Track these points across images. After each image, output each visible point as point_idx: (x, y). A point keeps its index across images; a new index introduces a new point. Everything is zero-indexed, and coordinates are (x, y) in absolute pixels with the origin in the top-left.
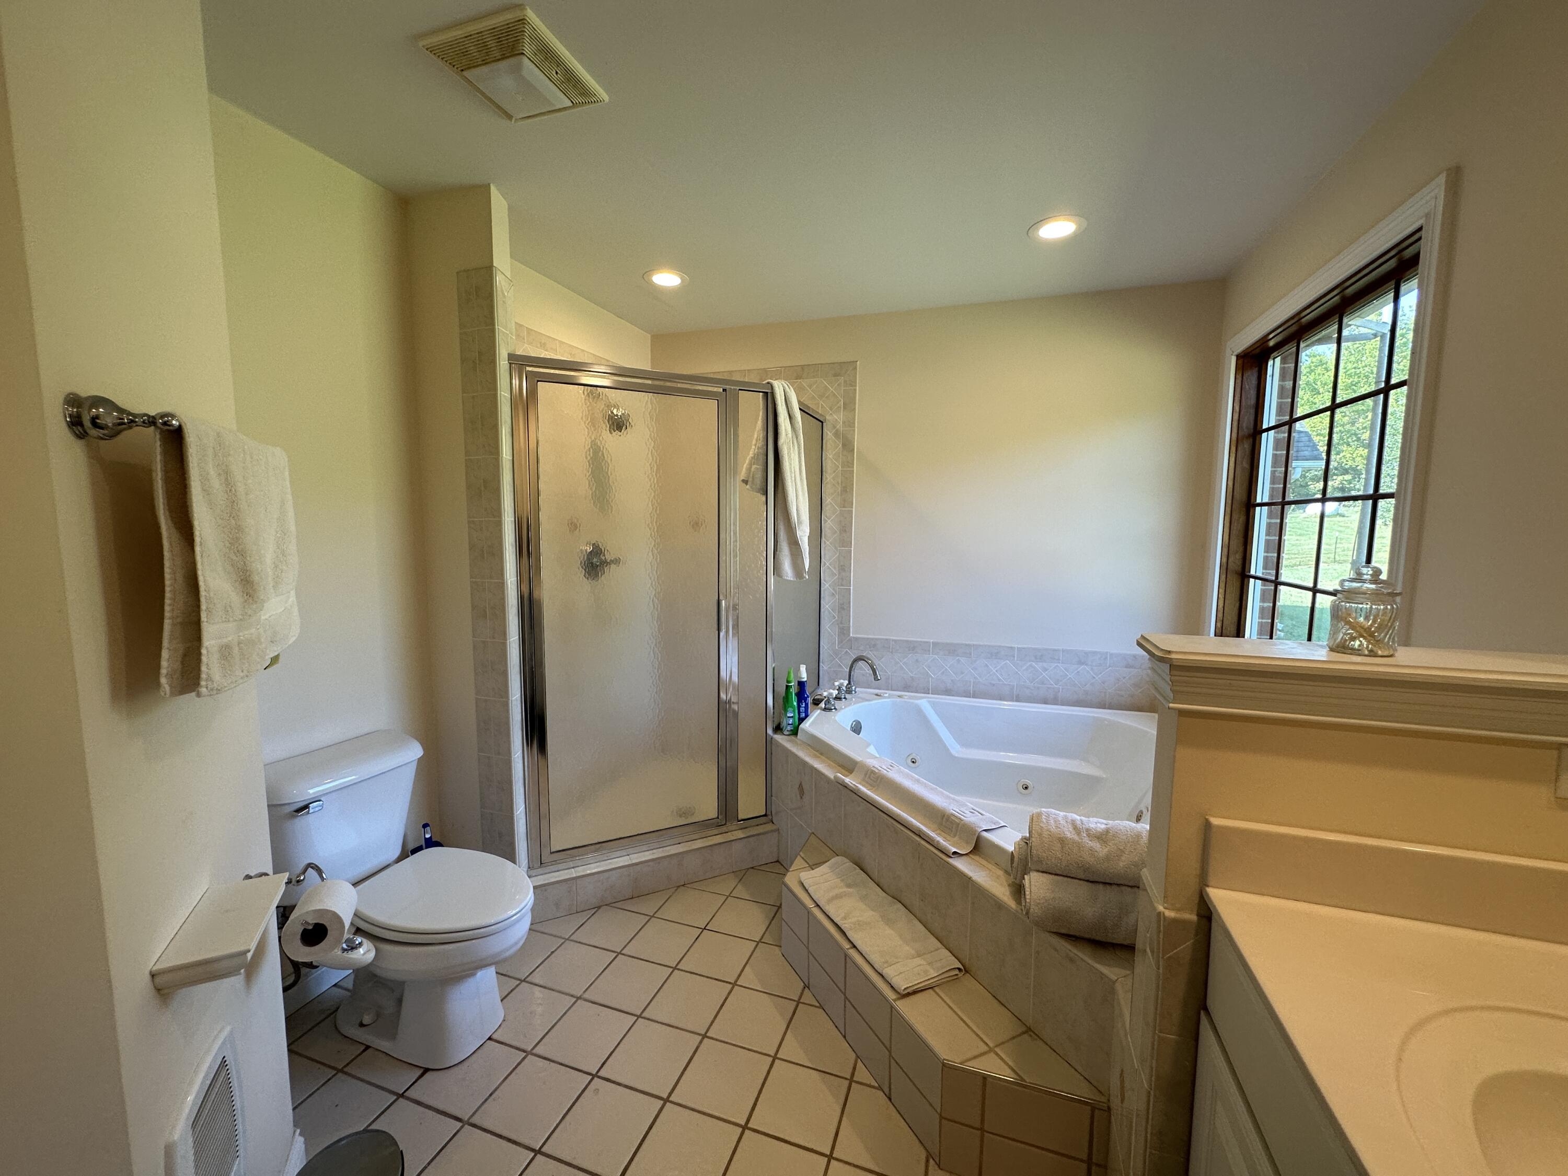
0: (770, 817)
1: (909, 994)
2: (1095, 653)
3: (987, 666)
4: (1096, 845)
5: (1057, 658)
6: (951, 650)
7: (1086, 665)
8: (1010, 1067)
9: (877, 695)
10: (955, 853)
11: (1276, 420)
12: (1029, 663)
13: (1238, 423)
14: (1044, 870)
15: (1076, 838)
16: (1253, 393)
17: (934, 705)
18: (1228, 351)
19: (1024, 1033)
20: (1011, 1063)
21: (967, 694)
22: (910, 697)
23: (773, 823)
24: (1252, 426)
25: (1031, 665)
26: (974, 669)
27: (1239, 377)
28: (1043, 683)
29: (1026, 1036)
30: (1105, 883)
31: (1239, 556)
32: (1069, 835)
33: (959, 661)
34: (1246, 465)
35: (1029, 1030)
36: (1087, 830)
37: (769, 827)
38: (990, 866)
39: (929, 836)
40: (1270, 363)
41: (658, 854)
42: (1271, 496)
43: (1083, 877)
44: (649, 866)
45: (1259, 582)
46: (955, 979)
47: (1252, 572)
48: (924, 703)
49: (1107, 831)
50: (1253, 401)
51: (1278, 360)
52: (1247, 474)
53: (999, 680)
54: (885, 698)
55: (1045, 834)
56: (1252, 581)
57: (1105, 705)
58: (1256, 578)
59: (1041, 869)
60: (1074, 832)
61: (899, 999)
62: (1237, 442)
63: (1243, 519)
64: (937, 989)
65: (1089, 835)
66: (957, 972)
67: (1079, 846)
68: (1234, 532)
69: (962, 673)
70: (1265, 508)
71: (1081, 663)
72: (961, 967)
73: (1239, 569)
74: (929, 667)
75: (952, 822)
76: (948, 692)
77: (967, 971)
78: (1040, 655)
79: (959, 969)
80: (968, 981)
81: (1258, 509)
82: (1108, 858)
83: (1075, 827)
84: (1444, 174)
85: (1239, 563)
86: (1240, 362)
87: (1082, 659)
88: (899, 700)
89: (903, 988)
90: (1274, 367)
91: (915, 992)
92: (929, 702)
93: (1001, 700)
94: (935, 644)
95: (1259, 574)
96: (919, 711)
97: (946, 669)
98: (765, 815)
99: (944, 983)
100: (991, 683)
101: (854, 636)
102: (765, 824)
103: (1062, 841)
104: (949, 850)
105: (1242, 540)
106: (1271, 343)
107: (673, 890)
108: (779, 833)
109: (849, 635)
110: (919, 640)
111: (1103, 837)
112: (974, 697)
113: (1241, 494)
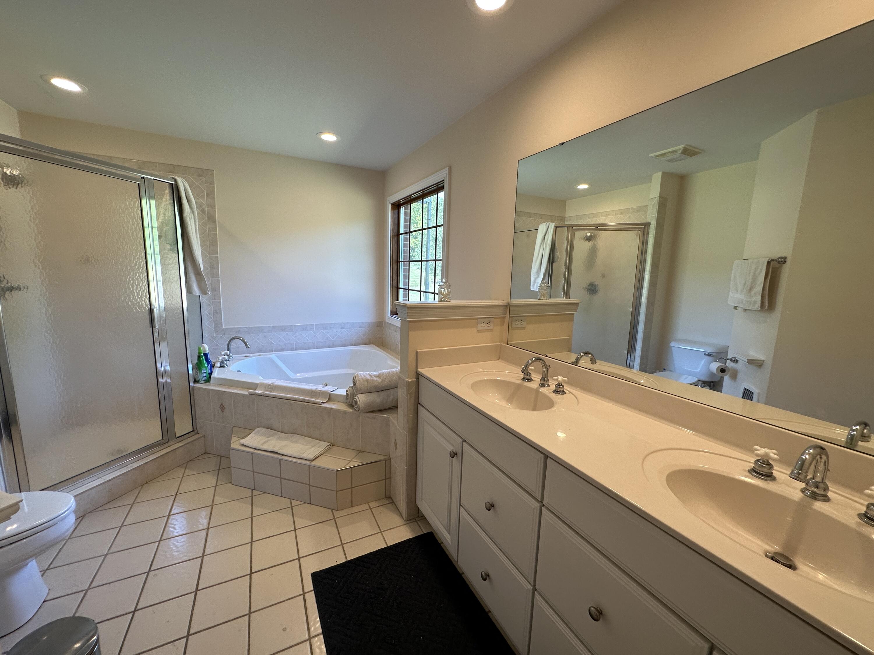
0: (196, 431)
1: (314, 459)
2: (348, 323)
3: (301, 334)
4: (378, 379)
5: (332, 327)
6: (283, 329)
7: (345, 329)
8: (359, 462)
9: (246, 356)
10: (322, 402)
11: (404, 231)
12: (321, 331)
13: (393, 230)
14: (362, 392)
15: (371, 378)
16: (396, 219)
17: (278, 357)
18: (388, 202)
19: (359, 453)
20: (358, 461)
21: (292, 349)
22: (265, 355)
23: (199, 434)
24: (397, 232)
25: (322, 331)
26: (295, 337)
27: (392, 212)
28: (327, 339)
29: (360, 453)
30: (381, 391)
31: (396, 281)
32: (369, 378)
33: (287, 334)
34: (396, 246)
35: (360, 451)
36: (374, 375)
37: (197, 436)
38: (337, 403)
39: (308, 400)
40: (401, 208)
41: (124, 470)
42: (404, 259)
43: (375, 391)
44: (120, 479)
45: (402, 290)
46: (329, 449)
47: (400, 287)
48: (273, 356)
49: (380, 374)
50: (397, 222)
51: (403, 208)
52: (396, 250)
53: (308, 340)
54: (251, 357)
55: (361, 380)
56: (400, 289)
57: (353, 344)
58: (401, 288)
59: (361, 393)
60: (370, 377)
61: (311, 462)
62: (393, 237)
63: (396, 266)
64: (324, 454)
65: (375, 377)
66: (329, 446)
67: (372, 380)
68: (394, 272)
69: (289, 340)
70: (402, 263)
71: (342, 328)
72: (330, 444)
73: (396, 286)
74: (271, 339)
75: (317, 393)
76: (283, 350)
77: (332, 445)
78: (325, 327)
79: (330, 445)
80: (334, 448)
81: (400, 263)
82: (382, 382)
83: (370, 375)
84: (448, 167)
85: (396, 283)
86: (392, 206)
87: (342, 326)
88: (259, 357)
89: (312, 457)
90: (402, 210)
91: (316, 458)
92: (275, 355)
93: (309, 349)
94: (274, 327)
95: (402, 287)
96: (272, 361)
97: (281, 339)
98: (193, 431)
99: (326, 451)
100: (304, 343)
101: (225, 327)
102: (193, 436)
103: (367, 380)
104: (320, 402)
105: (396, 276)
106: (401, 202)
107: (140, 487)
108: (205, 437)
109: (222, 327)
110: (265, 326)
111: (379, 376)
112: (296, 350)
113: (395, 258)
